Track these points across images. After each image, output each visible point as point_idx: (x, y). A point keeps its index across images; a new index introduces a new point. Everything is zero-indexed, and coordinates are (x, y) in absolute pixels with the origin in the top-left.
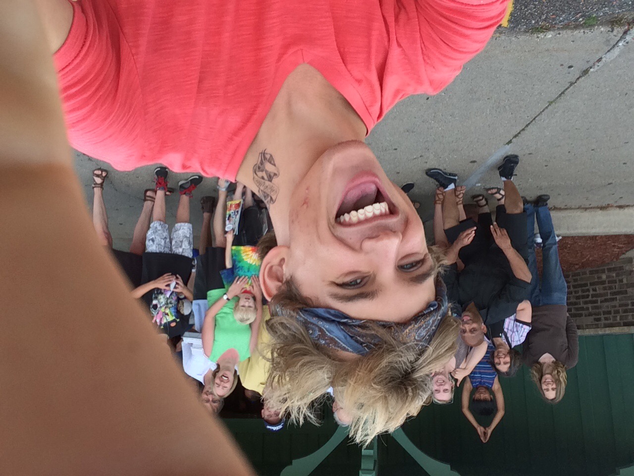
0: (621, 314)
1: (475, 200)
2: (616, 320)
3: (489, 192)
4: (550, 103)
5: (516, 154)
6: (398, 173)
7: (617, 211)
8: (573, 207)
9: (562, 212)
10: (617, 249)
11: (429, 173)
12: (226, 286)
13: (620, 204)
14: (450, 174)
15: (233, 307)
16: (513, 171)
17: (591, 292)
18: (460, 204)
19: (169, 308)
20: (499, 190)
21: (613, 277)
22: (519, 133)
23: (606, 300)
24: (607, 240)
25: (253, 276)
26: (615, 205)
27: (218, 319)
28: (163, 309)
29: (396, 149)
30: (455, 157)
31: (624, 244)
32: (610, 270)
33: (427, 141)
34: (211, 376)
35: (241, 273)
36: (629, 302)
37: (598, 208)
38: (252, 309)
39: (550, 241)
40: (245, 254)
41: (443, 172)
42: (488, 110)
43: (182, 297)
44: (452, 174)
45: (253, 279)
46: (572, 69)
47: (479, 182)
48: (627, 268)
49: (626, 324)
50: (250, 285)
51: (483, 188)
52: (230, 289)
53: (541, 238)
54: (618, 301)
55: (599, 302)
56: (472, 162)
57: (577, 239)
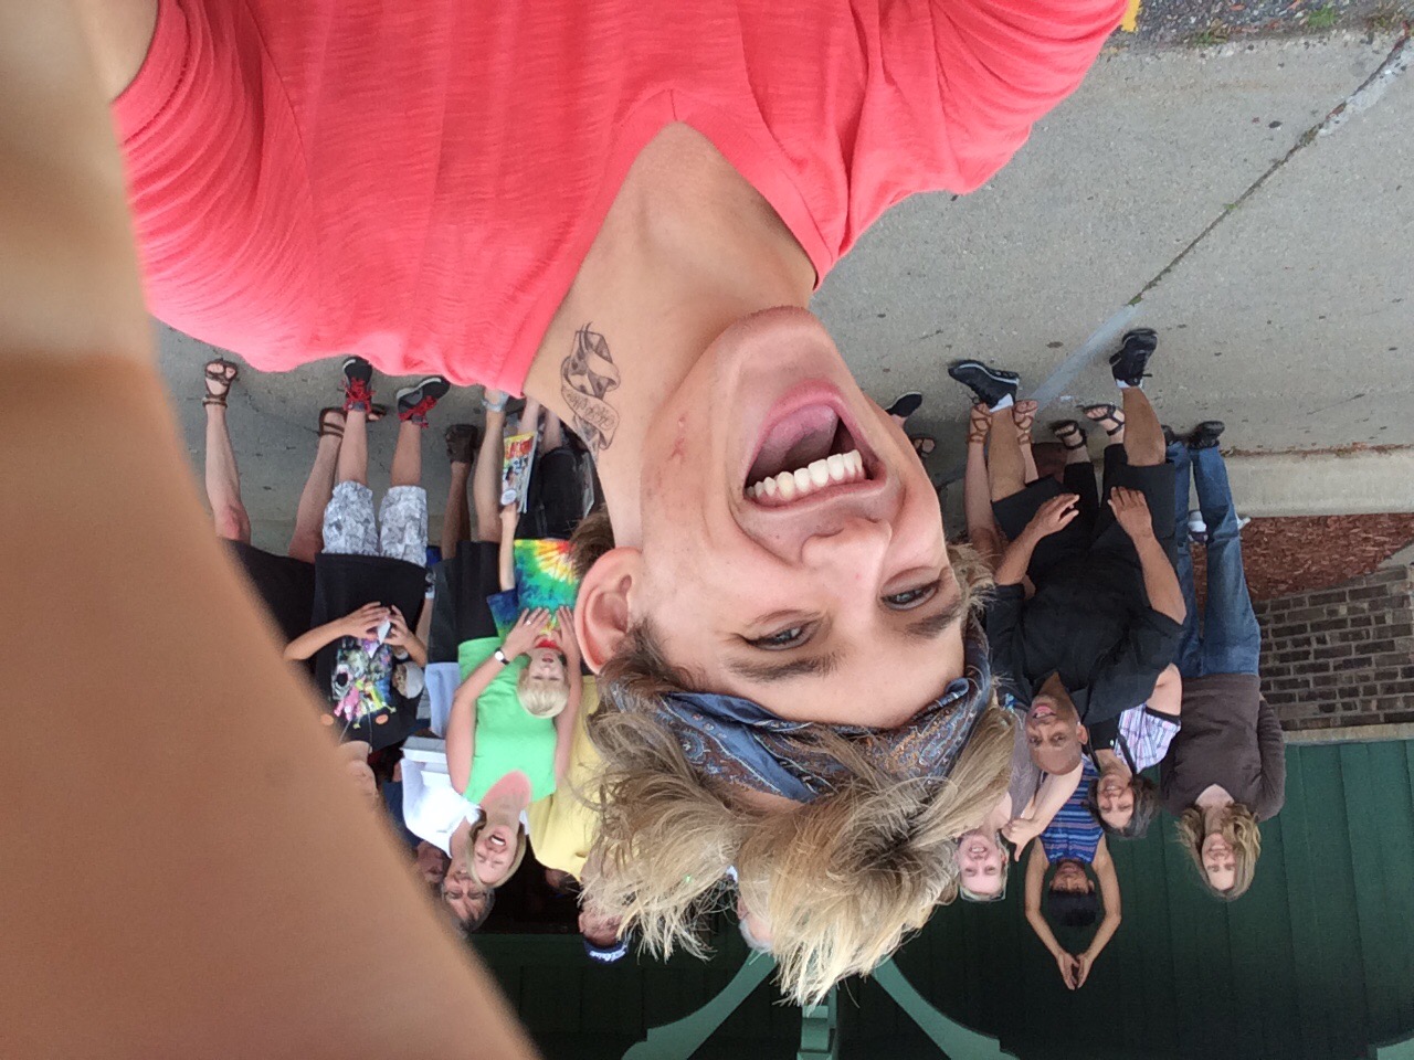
0: (1380, 696)
1: (1058, 432)
2: (1369, 709)
3: (1090, 415)
4: (1229, 209)
5: (1150, 326)
6: (887, 370)
7: (1375, 457)
8: (1276, 449)
9: (1251, 460)
10: (1373, 546)
11: (956, 371)
12: (500, 632)
13: (1380, 444)
14: (1004, 374)
15: (515, 679)
16: (1143, 365)
17: (1315, 645)
18: (1024, 442)
19: (374, 682)
20: (1111, 408)
21: (1363, 611)
22: (1159, 278)
23: (1348, 664)
24: (1351, 526)
25: (562, 608)
26: (1369, 445)
27: (483, 706)
28: (359, 685)
29: (882, 316)
30: (1015, 333)
31: (1390, 535)
32: (1356, 595)
33: (952, 296)
34: (466, 836)
35: (533, 601)
36: (1399, 668)
37: (1330, 451)
38: (558, 684)
39: (1223, 529)
40: (543, 557)
41: (987, 369)
42: (1090, 225)
43: (402, 656)
44: (1007, 373)
45: (561, 614)
46: (1279, 128)
47: (1066, 392)
48: (1395, 589)
49: (1390, 719)
50: (554, 629)
51: (1075, 405)
52: (511, 637)
53: (1205, 521)
54: (1374, 666)
55: (1332, 668)
56: (1051, 345)
57: (1284, 524)
